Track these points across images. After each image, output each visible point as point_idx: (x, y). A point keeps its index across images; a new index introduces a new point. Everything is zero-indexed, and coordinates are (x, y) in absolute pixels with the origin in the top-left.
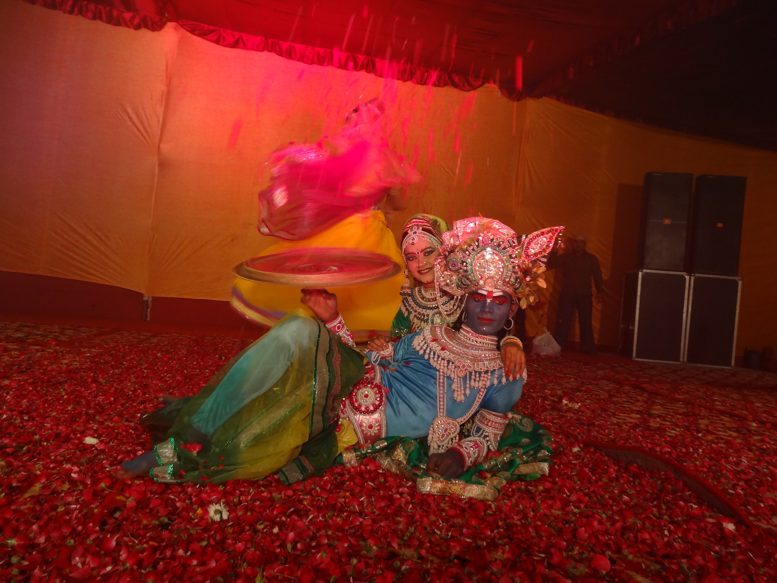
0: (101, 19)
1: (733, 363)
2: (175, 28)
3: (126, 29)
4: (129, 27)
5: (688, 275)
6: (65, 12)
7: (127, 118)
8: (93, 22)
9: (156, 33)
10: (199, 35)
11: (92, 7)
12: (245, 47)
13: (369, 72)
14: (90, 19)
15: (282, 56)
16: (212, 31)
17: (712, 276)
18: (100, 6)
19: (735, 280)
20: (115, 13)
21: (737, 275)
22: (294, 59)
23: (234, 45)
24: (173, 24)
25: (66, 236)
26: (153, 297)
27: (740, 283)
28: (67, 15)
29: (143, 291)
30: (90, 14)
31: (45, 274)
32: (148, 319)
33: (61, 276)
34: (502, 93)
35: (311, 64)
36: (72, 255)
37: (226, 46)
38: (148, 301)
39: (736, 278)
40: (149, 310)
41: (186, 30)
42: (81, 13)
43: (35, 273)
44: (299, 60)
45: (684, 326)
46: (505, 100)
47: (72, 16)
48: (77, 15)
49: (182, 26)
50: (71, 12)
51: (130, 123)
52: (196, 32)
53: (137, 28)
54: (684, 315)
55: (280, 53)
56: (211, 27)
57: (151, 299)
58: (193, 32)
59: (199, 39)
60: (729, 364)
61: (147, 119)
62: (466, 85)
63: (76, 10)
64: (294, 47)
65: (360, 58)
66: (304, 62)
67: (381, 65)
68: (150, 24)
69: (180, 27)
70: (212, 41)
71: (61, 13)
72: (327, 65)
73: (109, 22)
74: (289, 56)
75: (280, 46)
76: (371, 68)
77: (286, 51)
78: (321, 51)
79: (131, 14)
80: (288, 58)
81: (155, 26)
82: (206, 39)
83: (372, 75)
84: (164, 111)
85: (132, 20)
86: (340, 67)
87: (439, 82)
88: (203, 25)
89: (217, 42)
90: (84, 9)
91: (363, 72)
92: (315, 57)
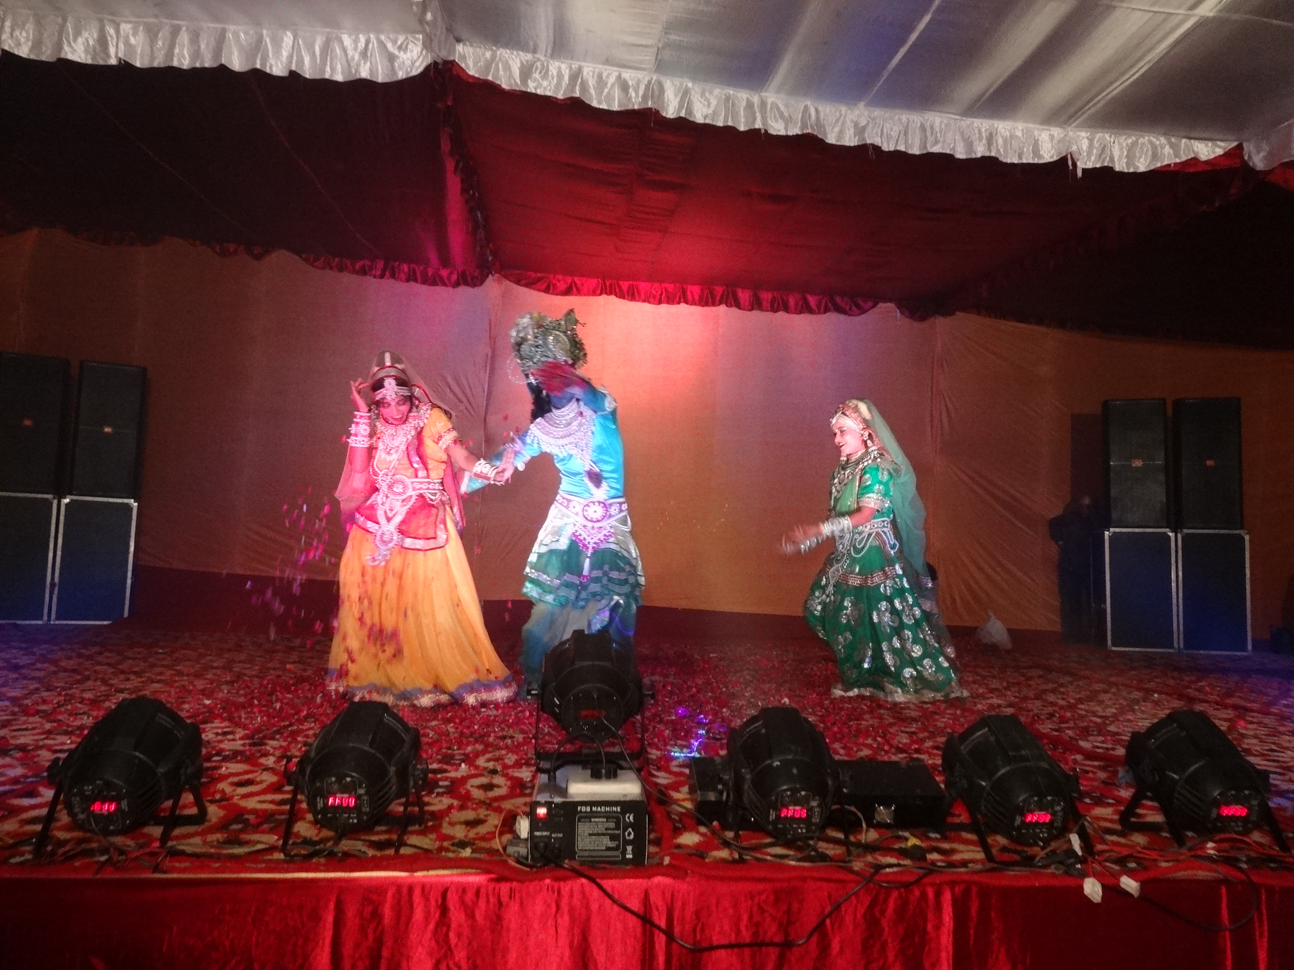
0: (416, 281)
1: (1250, 647)
2: (499, 281)
3: (443, 288)
4: (445, 284)
5: (1172, 532)
6: (375, 277)
7: (448, 390)
8: (405, 285)
9: (476, 288)
10: (527, 285)
11: (405, 267)
12: (579, 293)
13: (729, 305)
14: (403, 282)
15: (624, 298)
16: (539, 280)
17: (1206, 531)
18: (414, 266)
19: (1240, 535)
20: (430, 272)
21: (1242, 528)
22: (638, 301)
23: (567, 292)
24: (497, 275)
27: (1247, 538)
28: (377, 280)
34: (902, 313)
35: (660, 302)
37: (557, 294)
39: (1242, 532)
41: (510, 281)
42: (393, 276)
44: (644, 301)
45: (1174, 601)
46: (907, 321)
47: (384, 281)
48: (388, 278)
49: (506, 277)
50: (382, 276)
51: (451, 396)
52: (523, 282)
53: (456, 285)
54: (1174, 585)
55: (622, 297)
56: (539, 275)
58: (518, 282)
59: (525, 290)
60: (1244, 649)
62: (854, 308)
63: (387, 273)
64: (637, 286)
65: (719, 290)
66: (649, 302)
67: (744, 295)
68: (469, 279)
69: (503, 279)
70: (539, 290)
71: (372, 278)
72: (679, 303)
73: (425, 281)
74: (632, 295)
75: (619, 287)
76: (732, 301)
77: (628, 291)
78: (671, 287)
79: (449, 271)
80: (631, 300)
81: (476, 281)
82: (534, 289)
83: (734, 310)
84: (490, 377)
85: (449, 278)
86: (693, 303)
87: (819, 308)
88: (530, 273)
89: (547, 291)
90: (397, 270)
91: (723, 308)
92: (664, 295)
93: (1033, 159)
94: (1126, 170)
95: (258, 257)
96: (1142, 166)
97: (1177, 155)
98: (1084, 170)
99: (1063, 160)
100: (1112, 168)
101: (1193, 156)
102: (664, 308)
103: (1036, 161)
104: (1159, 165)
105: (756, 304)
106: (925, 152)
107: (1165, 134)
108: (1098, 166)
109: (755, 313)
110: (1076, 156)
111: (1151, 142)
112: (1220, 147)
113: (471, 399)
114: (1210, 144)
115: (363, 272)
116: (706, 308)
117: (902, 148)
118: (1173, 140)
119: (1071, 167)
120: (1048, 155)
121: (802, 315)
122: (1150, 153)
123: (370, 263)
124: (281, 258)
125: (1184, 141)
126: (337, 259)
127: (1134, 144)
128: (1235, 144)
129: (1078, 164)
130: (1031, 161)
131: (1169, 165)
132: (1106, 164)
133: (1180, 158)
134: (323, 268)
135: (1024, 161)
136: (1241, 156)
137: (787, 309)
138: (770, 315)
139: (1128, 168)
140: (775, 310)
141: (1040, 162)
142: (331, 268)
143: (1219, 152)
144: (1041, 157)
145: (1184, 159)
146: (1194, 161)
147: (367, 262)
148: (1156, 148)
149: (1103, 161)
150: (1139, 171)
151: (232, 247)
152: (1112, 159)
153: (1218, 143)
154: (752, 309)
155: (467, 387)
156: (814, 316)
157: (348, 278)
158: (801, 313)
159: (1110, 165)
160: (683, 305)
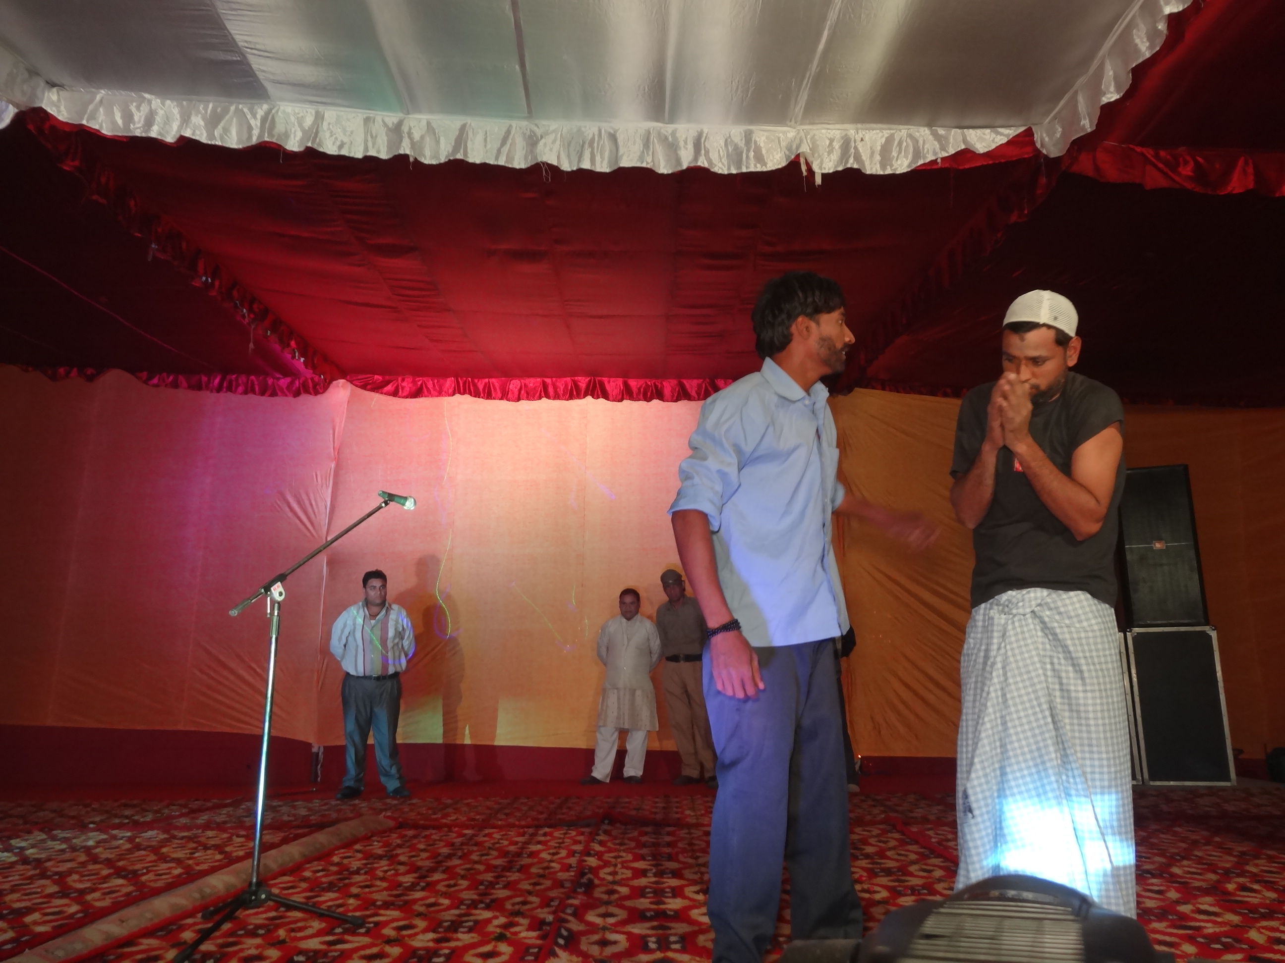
0: (254, 392)
1: (1233, 775)
2: (344, 386)
3: (285, 398)
4: (286, 395)
6: (212, 391)
7: (287, 509)
8: (245, 397)
9: (319, 396)
10: (372, 390)
11: (243, 379)
12: (430, 394)
13: (598, 398)
14: (241, 394)
15: (479, 397)
16: (387, 383)
18: (253, 377)
19: (1204, 632)
20: (270, 381)
21: (1207, 623)
22: (494, 399)
23: (417, 393)
24: (342, 381)
25: (212, 674)
26: (325, 747)
27: (1214, 635)
28: (215, 395)
29: (311, 740)
30: (240, 389)
31: (187, 729)
32: (319, 779)
33: (206, 730)
35: (518, 399)
36: (220, 698)
37: (407, 397)
38: (318, 754)
39: (1207, 629)
40: (319, 767)
41: (356, 386)
42: (230, 389)
43: (174, 728)
44: (502, 399)
47: (222, 395)
48: (226, 392)
49: (352, 382)
50: (219, 390)
51: (290, 514)
52: (369, 387)
53: (297, 394)
55: (476, 394)
56: (387, 378)
57: (322, 749)
58: (364, 387)
59: (373, 394)
60: (1228, 779)
61: (311, 505)
63: (225, 385)
64: (493, 383)
65: (583, 382)
66: (508, 400)
67: (613, 385)
68: (311, 385)
69: (349, 383)
70: (388, 394)
71: (208, 393)
72: (540, 398)
73: (263, 393)
74: (488, 395)
75: (475, 385)
76: (598, 391)
77: (484, 389)
78: (532, 382)
79: (288, 380)
80: (487, 398)
81: (318, 388)
82: (382, 393)
83: (602, 401)
84: (332, 492)
85: (289, 386)
86: (557, 397)
87: (698, 394)
88: (376, 377)
89: (395, 394)
90: (234, 383)
91: (589, 399)
92: (523, 392)
93: (755, 166)
94: (882, 173)
95: (91, 379)
96: (902, 165)
97: (943, 148)
98: (824, 176)
99: (794, 165)
100: (858, 171)
101: (963, 147)
102: (524, 404)
103: (759, 168)
104: (921, 162)
105: (627, 394)
106: (616, 168)
107: (930, 125)
108: (840, 169)
109: (626, 403)
110: (810, 159)
111: (910, 136)
112: (1001, 134)
113: (312, 516)
114: (988, 131)
115: (198, 387)
116: (571, 402)
117: (586, 165)
118: (941, 131)
119: (805, 173)
120: (775, 161)
121: (679, 403)
122: (911, 150)
123: (206, 379)
124: (113, 378)
125: (954, 131)
126: (171, 378)
127: (889, 140)
128: (1022, 129)
129: (815, 168)
130: (752, 169)
131: (934, 162)
132: (849, 166)
133: (947, 152)
134: (156, 386)
135: (744, 170)
136: (1032, 143)
137: (661, 397)
138: (642, 403)
139: (883, 166)
140: (648, 399)
141: (765, 169)
142: (166, 386)
143: (1004, 140)
144: (765, 164)
145: (952, 151)
146: (966, 154)
147: (204, 379)
148: (917, 141)
149: (847, 162)
150: (898, 172)
151: (62, 371)
152: (857, 157)
153: (1000, 130)
154: (621, 400)
155: (307, 503)
156: (693, 404)
157: (183, 395)
158: (676, 401)
159: (855, 166)
160: (544, 400)
